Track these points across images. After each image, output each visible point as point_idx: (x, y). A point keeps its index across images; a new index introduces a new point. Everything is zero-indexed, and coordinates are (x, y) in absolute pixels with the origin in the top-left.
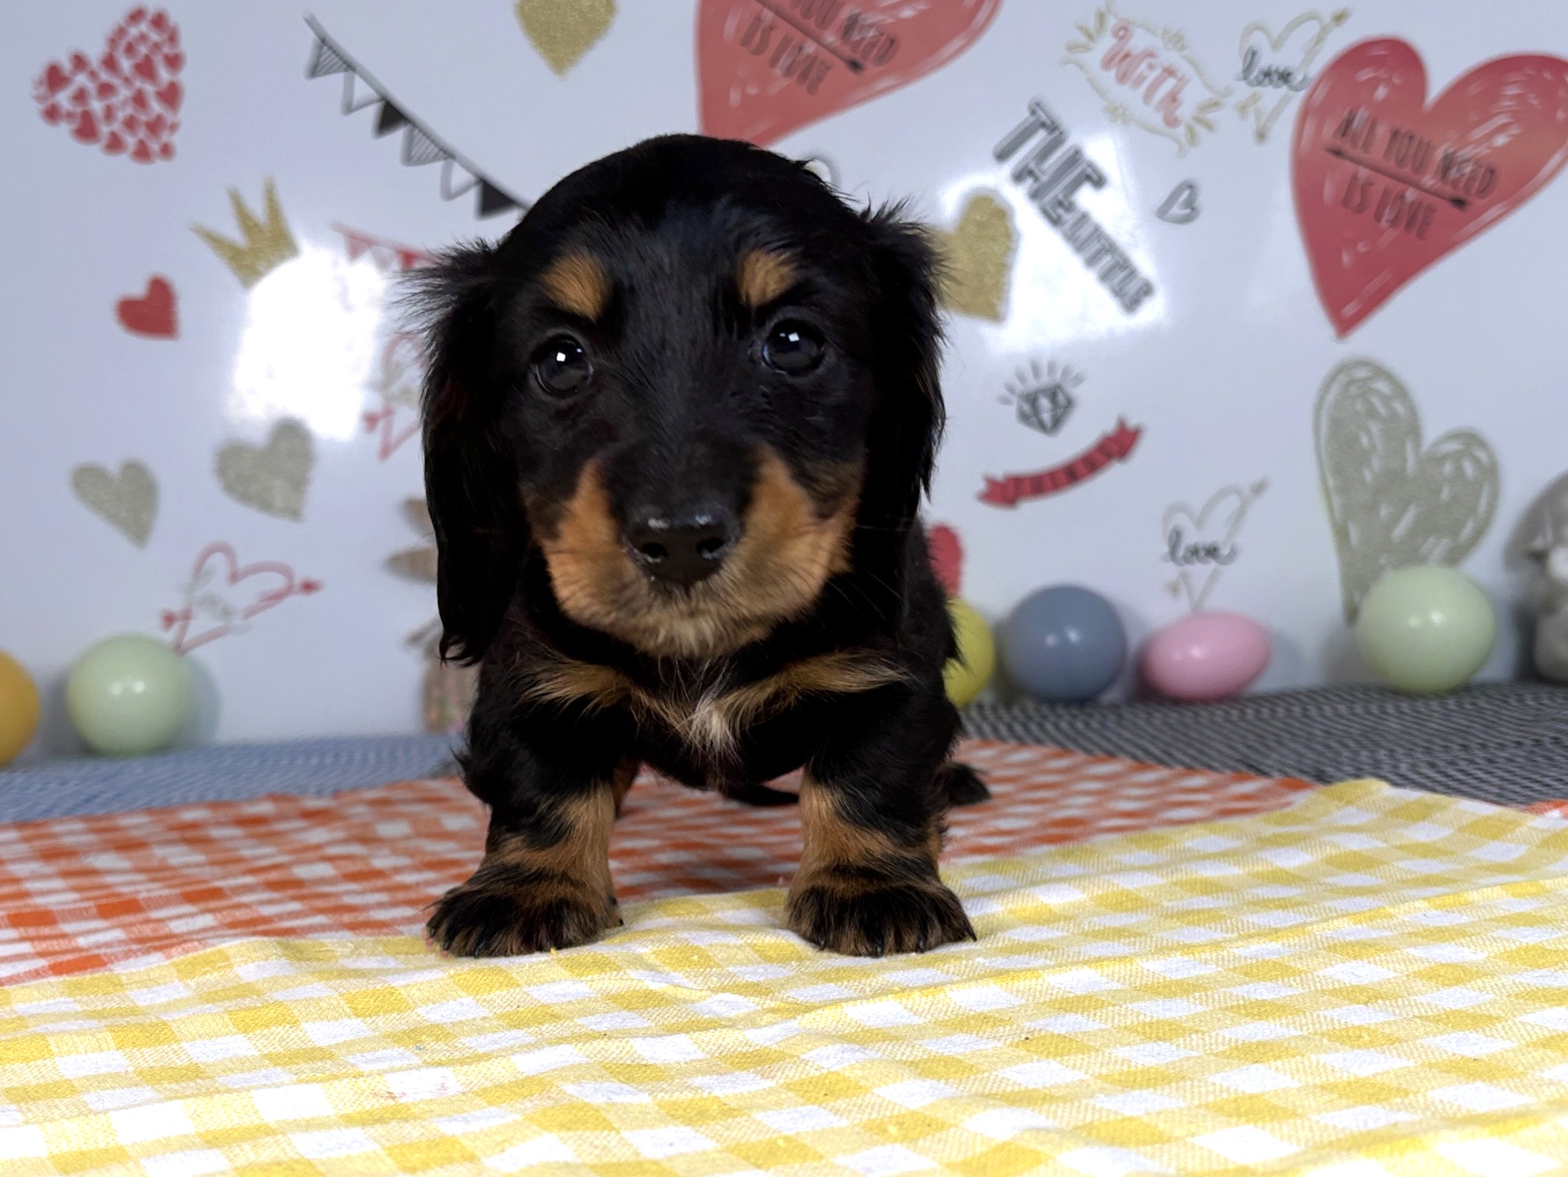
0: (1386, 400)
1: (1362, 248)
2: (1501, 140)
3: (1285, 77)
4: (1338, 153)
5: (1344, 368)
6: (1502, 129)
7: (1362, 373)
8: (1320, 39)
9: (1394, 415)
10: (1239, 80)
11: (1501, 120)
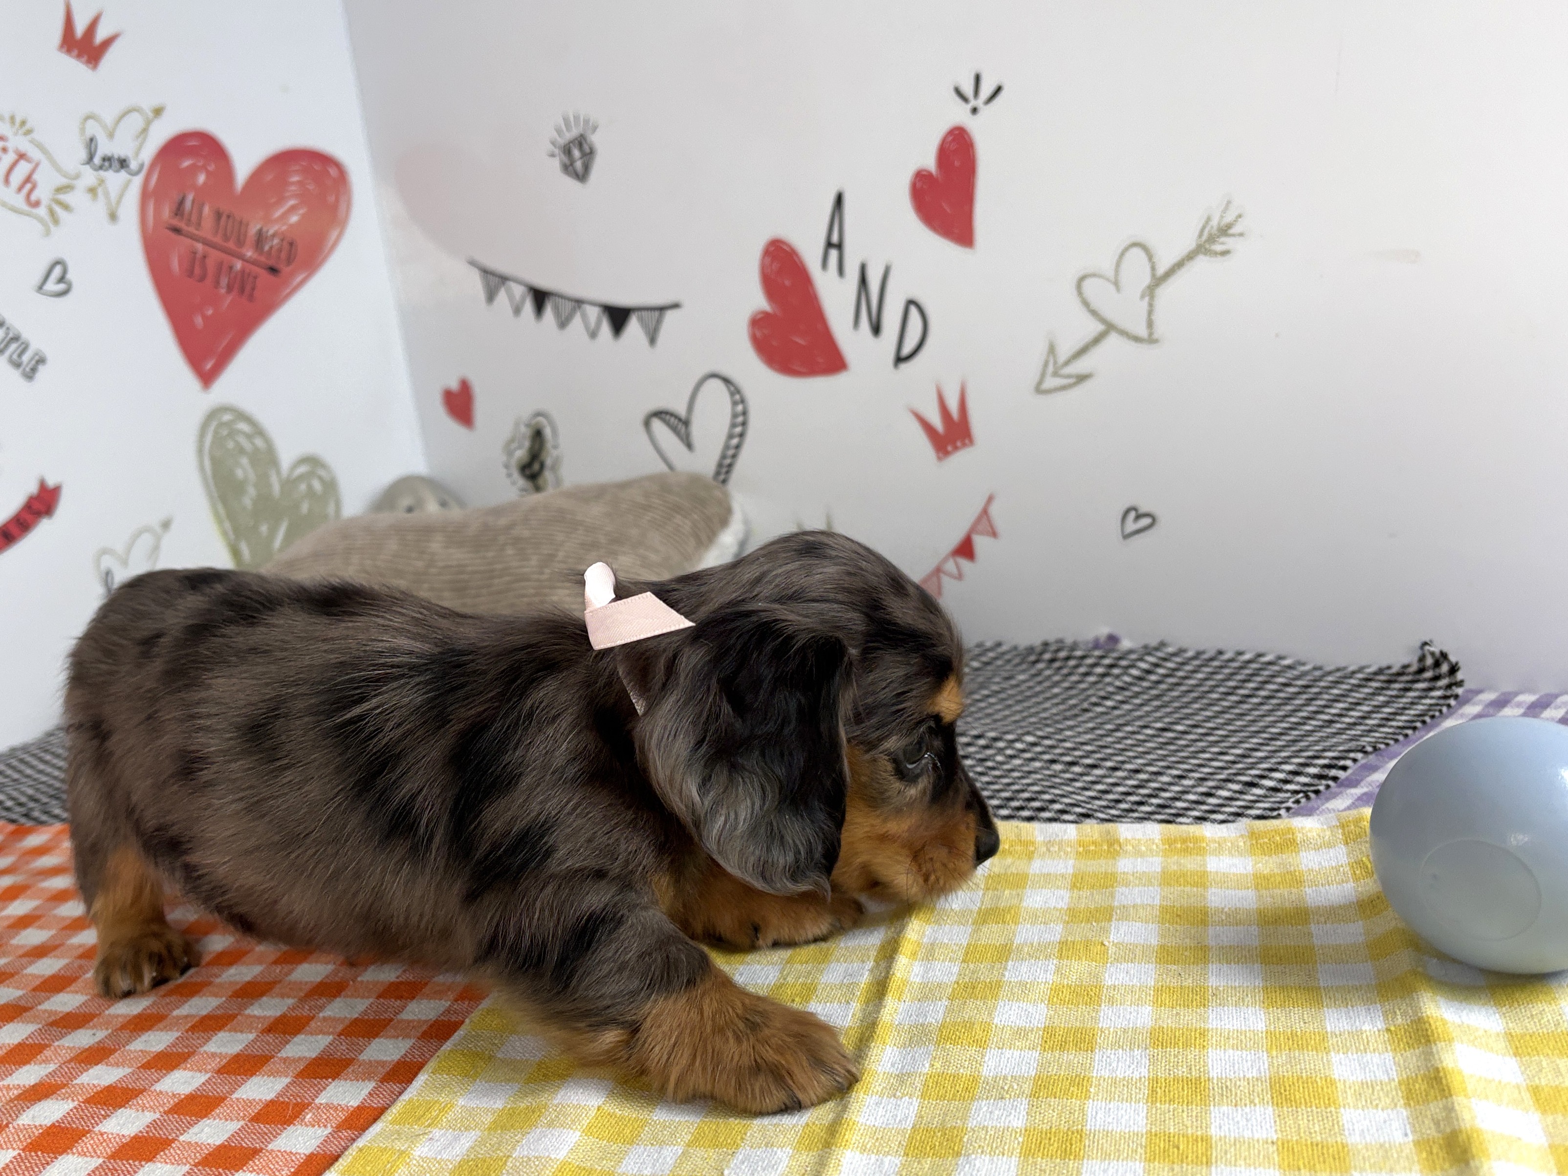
0: (249, 437)
1: (210, 312)
2: (294, 219)
3: (123, 163)
4: (177, 230)
5: (213, 414)
6: (293, 209)
7: (227, 417)
8: (145, 131)
9: (257, 449)
10: (84, 164)
11: (292, 202)
